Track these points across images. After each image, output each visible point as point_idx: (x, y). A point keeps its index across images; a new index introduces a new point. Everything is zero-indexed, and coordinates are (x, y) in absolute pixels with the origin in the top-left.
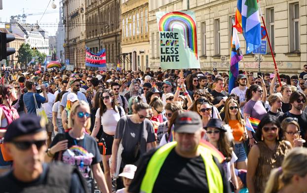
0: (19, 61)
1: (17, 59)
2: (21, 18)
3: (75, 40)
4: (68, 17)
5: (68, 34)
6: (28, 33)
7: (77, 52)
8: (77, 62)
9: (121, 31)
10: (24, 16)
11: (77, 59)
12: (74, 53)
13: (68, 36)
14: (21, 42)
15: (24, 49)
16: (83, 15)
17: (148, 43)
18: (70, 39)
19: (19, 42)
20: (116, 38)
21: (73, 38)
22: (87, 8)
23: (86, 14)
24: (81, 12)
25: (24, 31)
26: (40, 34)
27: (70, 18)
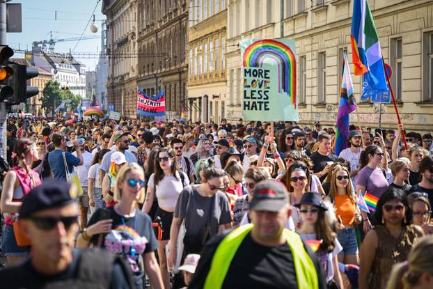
0: (43, 106)
1: (41, 103)
2: (48, 45)
3: (123, 77)
4: (113, 45)
5: (113, 69)
6: (57, 66)
7: (125, 95)
8: (124, 108)
9: (187, 66)
10: (52, 42)
11: (124, 105)
12: (121, 95)
13: (113, 71)
14: (48, 79)
15: (51, 89)
16: (134, 43)
17: (224, 83)
18: (115, 76)
19: (44, 78)
20: (180, 77)
21: (120, 74)
22: (140, 33)
23: (138, 41)
24: (132, 38)
25: (52, 63)
26: (74, 69)
27: (116, 47)
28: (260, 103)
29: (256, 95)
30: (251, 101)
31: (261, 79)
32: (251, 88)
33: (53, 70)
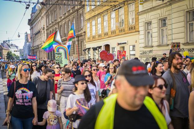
0: (7, 59)
1: (6, 58)
2: (8, 42)
3: (38, 46)
4: (33, 35)
5: (33, 44)
6: (11, 47)
7: (39, 52)
8: (39, 57)
9: (85, 32)
10: (9, 41)
12: (37, 52)
13: (33, 45)
14: (8, 51)
15: (9, 54)
16: (44, 32)
17: (138, 33)
18: (34, 46)
19: (7, 51)
20: (78, 39)
21: (36, 45)
22: (47, 27)
23: (47, 30)
24: (43, 29)
25: (9, 46)
26: (16, 48)
27: (34, 36)
28: (60, 62)
29: (59, 60)
30: (58, 61)
31: (60, 55)
32: (58, 58)
33: (10, 48)
